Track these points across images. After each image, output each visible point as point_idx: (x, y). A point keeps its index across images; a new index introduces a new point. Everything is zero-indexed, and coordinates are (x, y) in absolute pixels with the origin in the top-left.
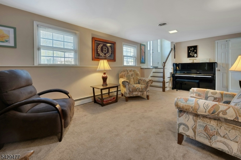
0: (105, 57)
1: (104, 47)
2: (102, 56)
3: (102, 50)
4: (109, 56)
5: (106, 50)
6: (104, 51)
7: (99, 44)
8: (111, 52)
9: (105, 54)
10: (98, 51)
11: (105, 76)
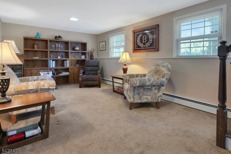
0: (144, 47)
1: (143, 36)
2: (142, 47)
3: (141, 41)
4: (149, 45)
5: (146, 39)
6: (143, 41)
7: (138, 35)
8: (152, 40)
9: (144, 44)
10: (138, 42)
11: (126, 67)
